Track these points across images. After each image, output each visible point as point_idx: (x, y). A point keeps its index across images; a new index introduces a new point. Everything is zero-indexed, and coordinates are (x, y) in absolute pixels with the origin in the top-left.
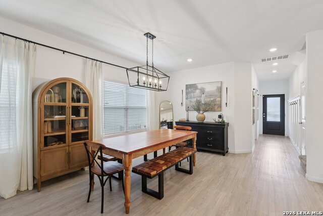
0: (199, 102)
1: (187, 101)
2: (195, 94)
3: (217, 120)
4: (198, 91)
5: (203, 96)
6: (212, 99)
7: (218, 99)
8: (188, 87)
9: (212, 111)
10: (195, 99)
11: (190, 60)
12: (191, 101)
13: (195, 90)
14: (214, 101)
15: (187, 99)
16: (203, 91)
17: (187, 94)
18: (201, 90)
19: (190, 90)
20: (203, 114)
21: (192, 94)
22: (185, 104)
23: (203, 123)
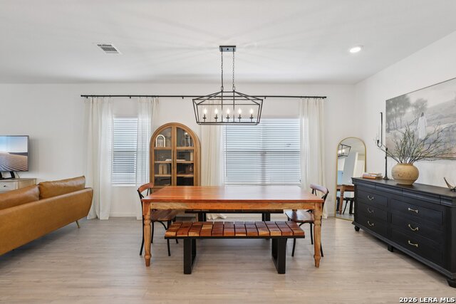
0: (409, 136)
1: (389, 135)
2: (404, 117)
4: (410, 110)
5: (422, 121)
6: (443, 126)
8: (390, 104)
9: (443, 158)
10: (404, 130)
11: (355, 50)
12: (395, 136)
13: (404, 109)
14: (450, 131)
15: (388, 130)
16: (421, 108)
18: (416, 106)
19: (393, 110)
20: (410, 164)
21: (398, 119)
22: (384, 143)
23: (411, 186)
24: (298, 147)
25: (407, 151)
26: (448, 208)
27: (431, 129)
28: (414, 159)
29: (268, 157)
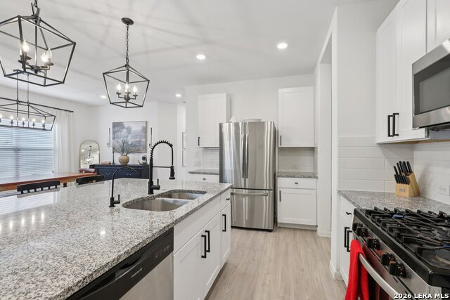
0: (124, 142)
1: (114, 141)
2: (122, 133)
3: (142, 161)
4: (124, 130)
6: (138, 140)
7: (144, 140)
8: (115, 125)
9: (137, 152)
10: (121, 140)
12: (118, 142)
13: (122, 129)
14: (140, 142)
15: (114, 138)
16: (129, 130)
17: (114, 133)
18: (127, 129)
19: (116, 128)
20: (126, 155)
21: (119, 134)
22: (111, 145)
23: (126, 165)
24: (52, 146)
25: (125, 149)
26: (141, 170)
27: (133, 140)
28: (128, 153)
29: (22, 153)
